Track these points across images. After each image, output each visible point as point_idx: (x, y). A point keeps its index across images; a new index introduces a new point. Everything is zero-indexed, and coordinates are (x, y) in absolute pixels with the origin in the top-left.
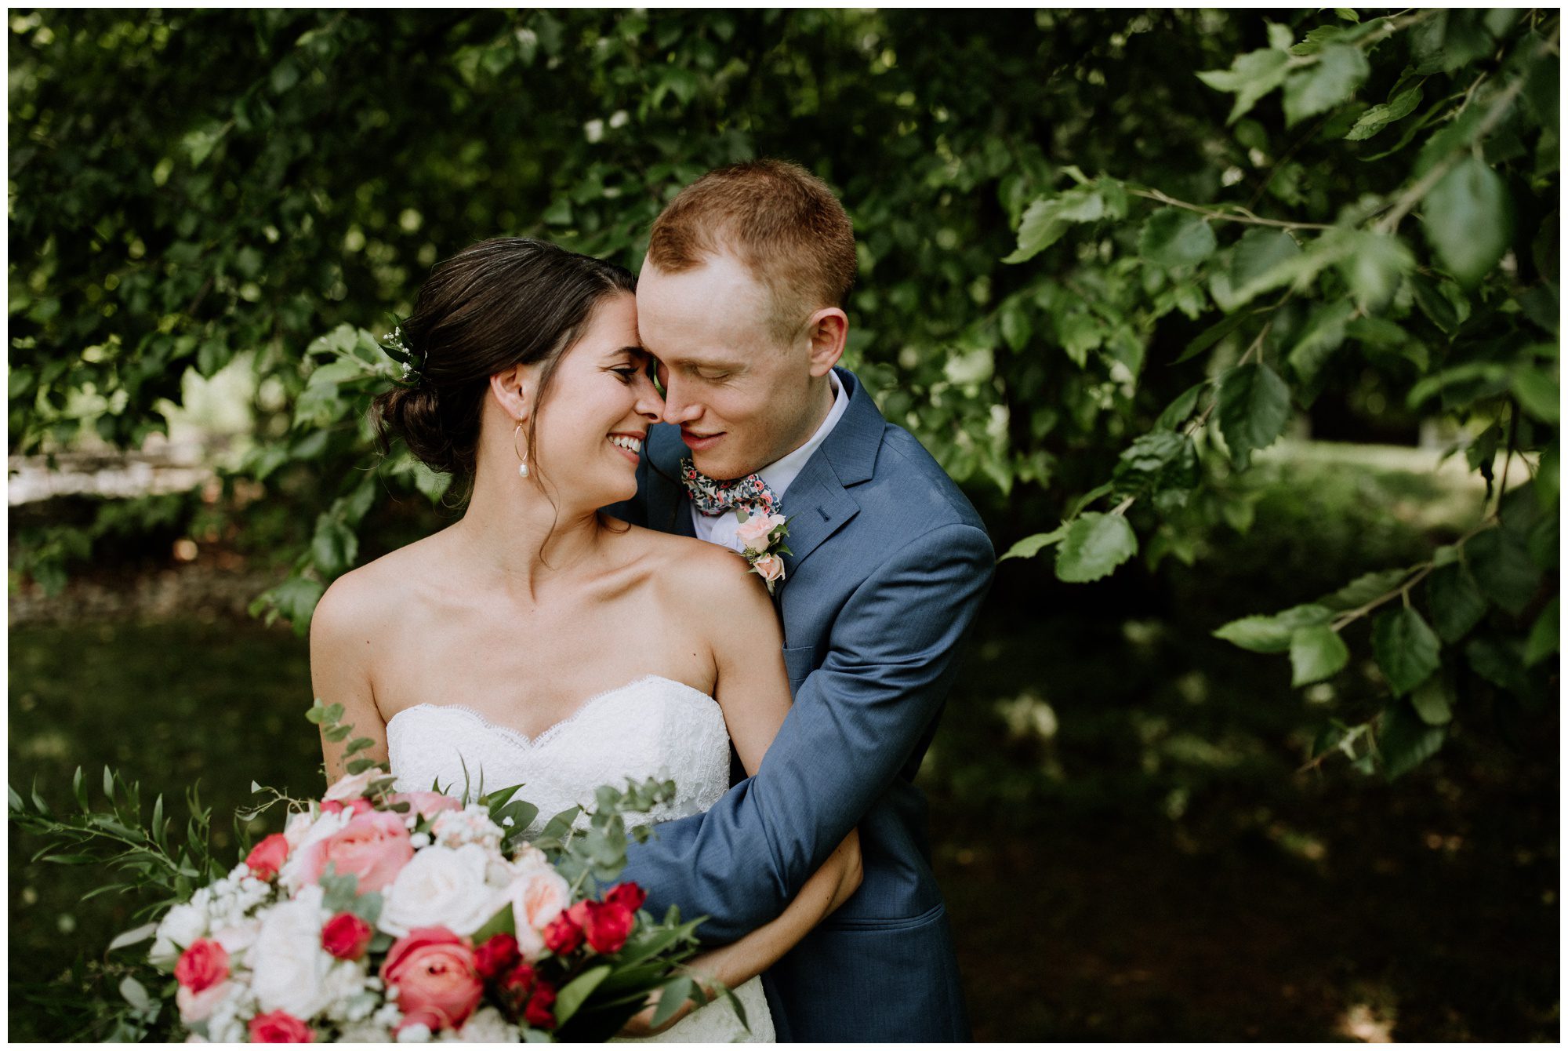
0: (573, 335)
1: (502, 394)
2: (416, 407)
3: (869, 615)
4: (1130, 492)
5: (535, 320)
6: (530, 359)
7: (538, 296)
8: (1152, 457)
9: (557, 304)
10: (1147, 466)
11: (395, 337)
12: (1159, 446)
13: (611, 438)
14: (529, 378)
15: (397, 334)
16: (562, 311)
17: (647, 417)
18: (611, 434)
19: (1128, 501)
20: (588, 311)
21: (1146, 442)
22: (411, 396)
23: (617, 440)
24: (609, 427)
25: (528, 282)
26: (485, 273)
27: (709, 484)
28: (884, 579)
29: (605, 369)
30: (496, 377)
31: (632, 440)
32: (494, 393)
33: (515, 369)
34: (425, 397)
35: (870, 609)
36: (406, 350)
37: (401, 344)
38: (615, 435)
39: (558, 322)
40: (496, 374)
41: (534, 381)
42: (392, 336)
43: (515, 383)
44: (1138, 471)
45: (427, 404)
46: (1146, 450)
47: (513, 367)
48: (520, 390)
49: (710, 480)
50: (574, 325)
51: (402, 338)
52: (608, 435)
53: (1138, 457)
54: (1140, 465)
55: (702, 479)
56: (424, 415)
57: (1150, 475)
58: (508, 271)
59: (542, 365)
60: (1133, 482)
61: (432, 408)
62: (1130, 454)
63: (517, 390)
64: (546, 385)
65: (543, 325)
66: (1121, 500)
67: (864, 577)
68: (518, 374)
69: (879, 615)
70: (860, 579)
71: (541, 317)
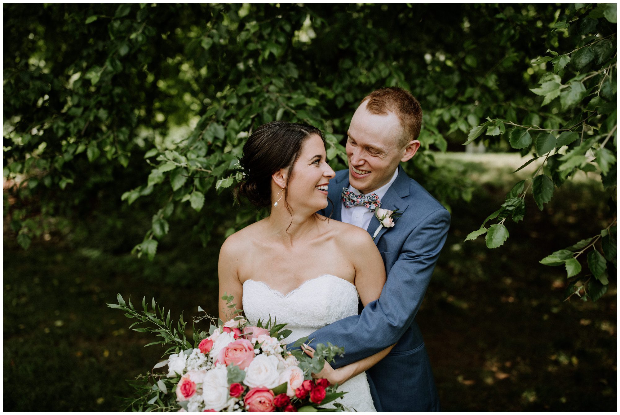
0: (297, 155)
1: (276, 180)
2: (249, 188)
3: (418, 239)
4: (504, 217)
5: (283, 153)
6: (284, 167)
7: (283, 144)
8: (512, 206)
9: (289, 146)
10: (511, 209)
11: (238, 164)
12: (514, 202)
13: (317, 187)
14: (285, 173)
15: (239, 163)
16: (292, 148)
17: (328, 177)
18: (317, 186)
19: (504, 220)
20: (300, 145)
21: (510, 201)
22: (247, 184)
23: (319, 188)
24: (315, 185)
25: (279, 140)
26: (264, 139)
27: (354, 197)
28: (423, 227)
29: (310, 165)
30: (274, 175)
31: (324, 186)
32: (274, 181)
33: (280, 171)
34: (252, 184)
35: (418, 237)
36: (243, 168)
37: (241, 166)
38: (318, 186)
39: (291, 152)
40: (273, 174)
41: (286, 173)
42: (237, 164)
43: (281, 175)
44: (508, 210)
45: (253, 186)
46: (510, 204)
47: (279, 170)
48: (283, 177)
49: (354, 195)
50: (297, 151)
51: (241, 164)
52: (316, 187)
53: (507, 206)
54: (507, 208)
55: (351, 195)
56: (253, 190)
57: (511, 211)
58: (271, 137)
59: (288, 167)
60: (505, 213)
61: (255, 188)
62: (504, 205)
63: (282, 177)
64: (290, 174)
65: (286, 154)
66: (502, 220)
67: (415, 226)
68: (281, 172)
69: (422, 239)
70: (414, 227)
71: (285, 151)
